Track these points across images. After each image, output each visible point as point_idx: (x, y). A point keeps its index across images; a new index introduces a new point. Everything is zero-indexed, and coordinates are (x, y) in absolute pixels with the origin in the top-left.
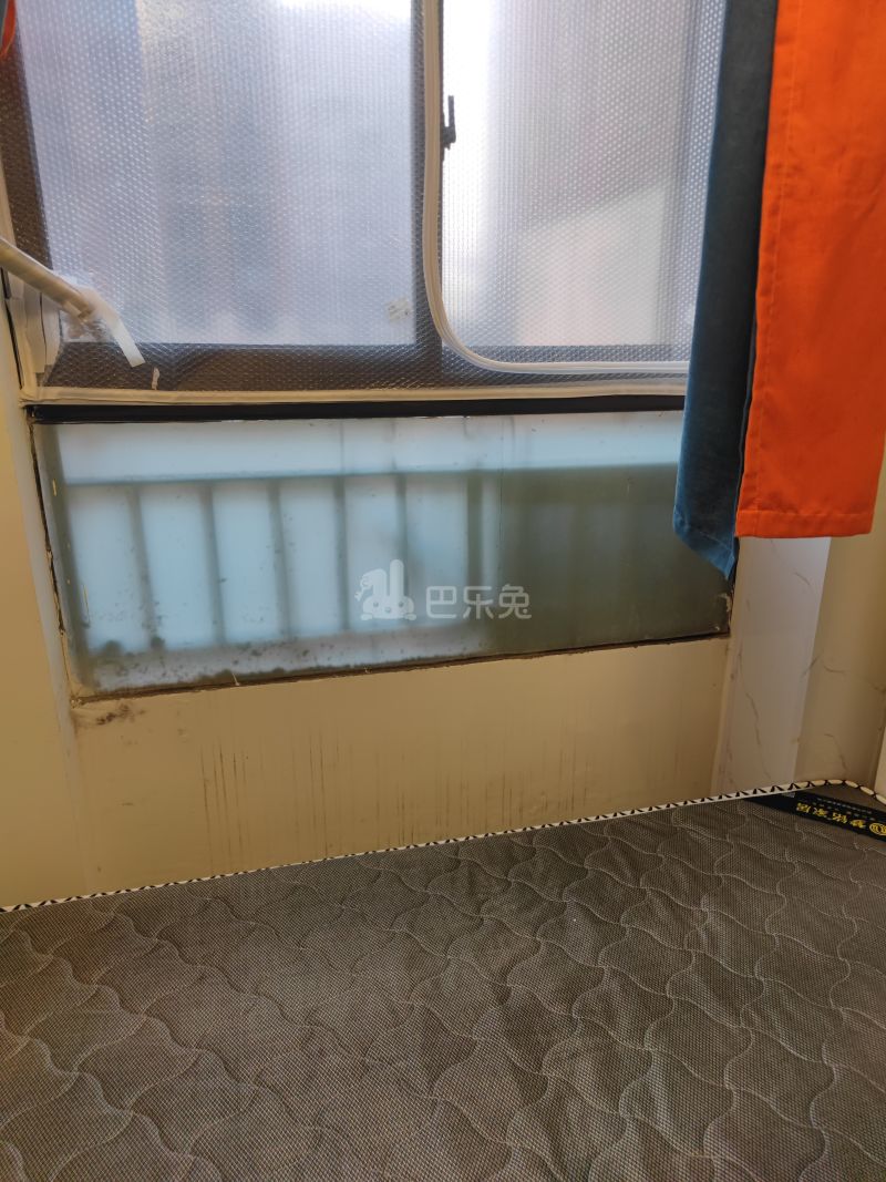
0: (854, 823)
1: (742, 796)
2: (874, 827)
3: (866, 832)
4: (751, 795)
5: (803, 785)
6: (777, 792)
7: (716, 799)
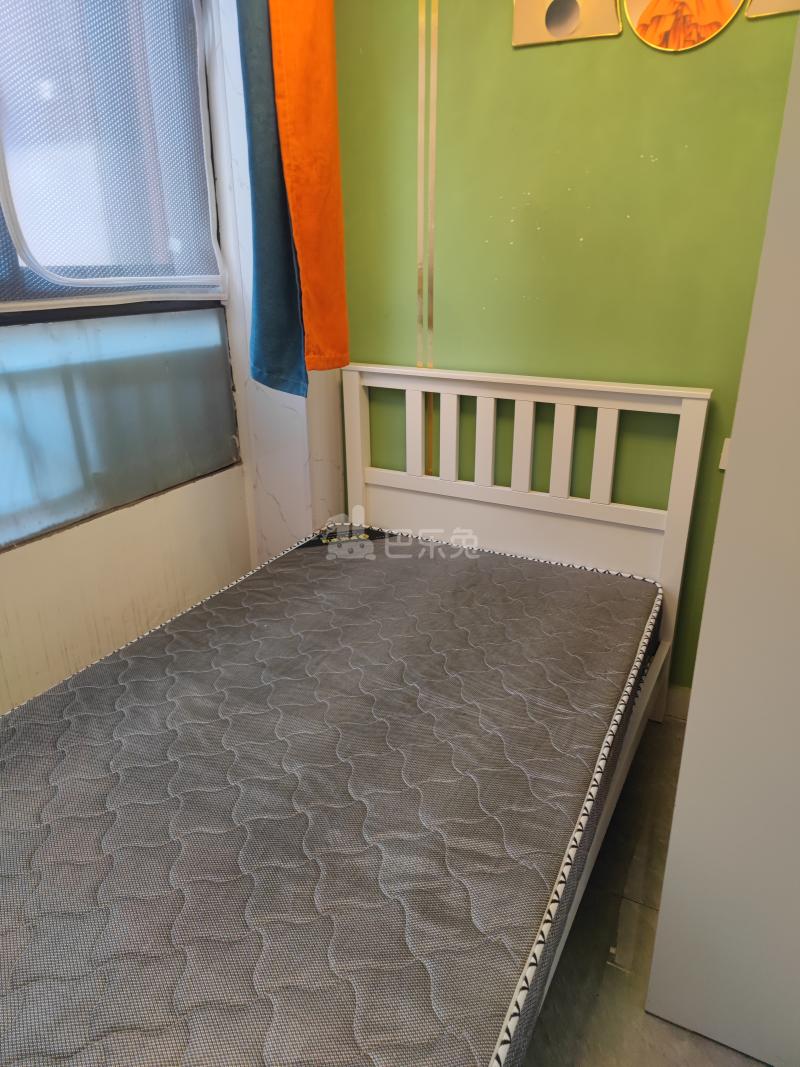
1: (293, 548)
4: (298, 546)
5: (318, 532)
6: (308, 540)
7: (282, 554)
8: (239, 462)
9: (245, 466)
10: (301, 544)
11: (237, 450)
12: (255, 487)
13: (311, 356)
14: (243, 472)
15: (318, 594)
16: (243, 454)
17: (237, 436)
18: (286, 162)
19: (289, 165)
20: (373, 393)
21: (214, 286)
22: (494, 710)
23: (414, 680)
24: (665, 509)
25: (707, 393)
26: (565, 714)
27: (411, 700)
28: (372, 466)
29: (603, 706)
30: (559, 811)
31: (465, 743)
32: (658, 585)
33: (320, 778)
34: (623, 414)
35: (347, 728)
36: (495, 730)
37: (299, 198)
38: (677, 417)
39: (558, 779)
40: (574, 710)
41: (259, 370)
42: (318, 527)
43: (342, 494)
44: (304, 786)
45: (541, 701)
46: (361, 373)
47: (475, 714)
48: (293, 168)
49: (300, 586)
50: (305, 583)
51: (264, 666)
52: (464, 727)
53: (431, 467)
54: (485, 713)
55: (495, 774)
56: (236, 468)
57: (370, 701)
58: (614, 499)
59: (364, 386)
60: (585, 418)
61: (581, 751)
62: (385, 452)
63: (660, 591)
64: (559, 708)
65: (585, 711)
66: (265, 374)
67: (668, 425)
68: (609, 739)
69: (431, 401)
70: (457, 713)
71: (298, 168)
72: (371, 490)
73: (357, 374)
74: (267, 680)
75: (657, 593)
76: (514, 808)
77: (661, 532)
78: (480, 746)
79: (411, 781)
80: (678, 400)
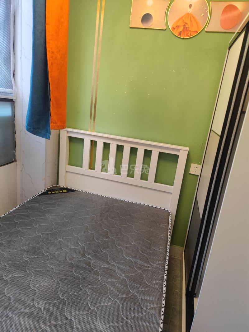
0: (60, 192)
1: (37, 195)
2: (64, 191)
3: (63, 192)
4: (38, 195)
5: (46, 189)
6: (43, 192)
7: (32, 198)
8: (15, 161)
9: (18, 163)
10: (40, 194)
11: (15, 156)
12: (21, 171)
13: (52, 124)
14: (17, 165)
15: (48, 216)
16: (17, 158)
17: (15, 151)
18: (48, 49)
19: (49, 51)
20: (71, 139)
21: (10, 93)
22: (121, 266)
23: (89, 254)
24: (173, 185)
25: (188, 149)
26: (148, 267)
27: (88, 264)
28: (69, 165)
29: (161, 262)
30: (153, 314)
31: (113, 284)
32: (169, 212)
33: (52, 308)
34: (160, 153)
35: (63, 281)
36: (123, 276)
37: (52, 64)
38: (178, 156)
39: (150, 298)
40: (151, 265)
41: (29, 127)
42: (47, 187)
43: (56, 174)
44: (45, 314)
45: (139, 262)
46: (68, 131)
47: (115, 269)
48: (50, 52)
49: (39, 212)
50: (42, 211)
51: (24, 251)
52: (111, 276)
53: (92, 166)
54: (119, 268)
55: (126, 298)
56: (14, 163)
57: (71, 265)
58: (155, 182)
59: (68, 136)
60: (148, 154)
61: (157, 284)
62: (74, 160)
63: (170, 213)
64: (146, 265)
65: (155, 265)
66: (32, 129)
67: (175, 158)
68: (165, 277)
69: (93, 144)
70: (108, 268)
71: (52, 53)
72: (68, 174)
73: (66, 131)
74: (26, 257)
75: (169, 215)
76: (136, 315)
77: (171, 193)
78: (118, 285)
79: (92, 306)
80: (179, 150)
